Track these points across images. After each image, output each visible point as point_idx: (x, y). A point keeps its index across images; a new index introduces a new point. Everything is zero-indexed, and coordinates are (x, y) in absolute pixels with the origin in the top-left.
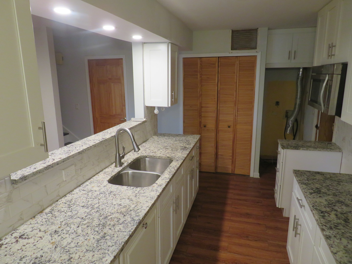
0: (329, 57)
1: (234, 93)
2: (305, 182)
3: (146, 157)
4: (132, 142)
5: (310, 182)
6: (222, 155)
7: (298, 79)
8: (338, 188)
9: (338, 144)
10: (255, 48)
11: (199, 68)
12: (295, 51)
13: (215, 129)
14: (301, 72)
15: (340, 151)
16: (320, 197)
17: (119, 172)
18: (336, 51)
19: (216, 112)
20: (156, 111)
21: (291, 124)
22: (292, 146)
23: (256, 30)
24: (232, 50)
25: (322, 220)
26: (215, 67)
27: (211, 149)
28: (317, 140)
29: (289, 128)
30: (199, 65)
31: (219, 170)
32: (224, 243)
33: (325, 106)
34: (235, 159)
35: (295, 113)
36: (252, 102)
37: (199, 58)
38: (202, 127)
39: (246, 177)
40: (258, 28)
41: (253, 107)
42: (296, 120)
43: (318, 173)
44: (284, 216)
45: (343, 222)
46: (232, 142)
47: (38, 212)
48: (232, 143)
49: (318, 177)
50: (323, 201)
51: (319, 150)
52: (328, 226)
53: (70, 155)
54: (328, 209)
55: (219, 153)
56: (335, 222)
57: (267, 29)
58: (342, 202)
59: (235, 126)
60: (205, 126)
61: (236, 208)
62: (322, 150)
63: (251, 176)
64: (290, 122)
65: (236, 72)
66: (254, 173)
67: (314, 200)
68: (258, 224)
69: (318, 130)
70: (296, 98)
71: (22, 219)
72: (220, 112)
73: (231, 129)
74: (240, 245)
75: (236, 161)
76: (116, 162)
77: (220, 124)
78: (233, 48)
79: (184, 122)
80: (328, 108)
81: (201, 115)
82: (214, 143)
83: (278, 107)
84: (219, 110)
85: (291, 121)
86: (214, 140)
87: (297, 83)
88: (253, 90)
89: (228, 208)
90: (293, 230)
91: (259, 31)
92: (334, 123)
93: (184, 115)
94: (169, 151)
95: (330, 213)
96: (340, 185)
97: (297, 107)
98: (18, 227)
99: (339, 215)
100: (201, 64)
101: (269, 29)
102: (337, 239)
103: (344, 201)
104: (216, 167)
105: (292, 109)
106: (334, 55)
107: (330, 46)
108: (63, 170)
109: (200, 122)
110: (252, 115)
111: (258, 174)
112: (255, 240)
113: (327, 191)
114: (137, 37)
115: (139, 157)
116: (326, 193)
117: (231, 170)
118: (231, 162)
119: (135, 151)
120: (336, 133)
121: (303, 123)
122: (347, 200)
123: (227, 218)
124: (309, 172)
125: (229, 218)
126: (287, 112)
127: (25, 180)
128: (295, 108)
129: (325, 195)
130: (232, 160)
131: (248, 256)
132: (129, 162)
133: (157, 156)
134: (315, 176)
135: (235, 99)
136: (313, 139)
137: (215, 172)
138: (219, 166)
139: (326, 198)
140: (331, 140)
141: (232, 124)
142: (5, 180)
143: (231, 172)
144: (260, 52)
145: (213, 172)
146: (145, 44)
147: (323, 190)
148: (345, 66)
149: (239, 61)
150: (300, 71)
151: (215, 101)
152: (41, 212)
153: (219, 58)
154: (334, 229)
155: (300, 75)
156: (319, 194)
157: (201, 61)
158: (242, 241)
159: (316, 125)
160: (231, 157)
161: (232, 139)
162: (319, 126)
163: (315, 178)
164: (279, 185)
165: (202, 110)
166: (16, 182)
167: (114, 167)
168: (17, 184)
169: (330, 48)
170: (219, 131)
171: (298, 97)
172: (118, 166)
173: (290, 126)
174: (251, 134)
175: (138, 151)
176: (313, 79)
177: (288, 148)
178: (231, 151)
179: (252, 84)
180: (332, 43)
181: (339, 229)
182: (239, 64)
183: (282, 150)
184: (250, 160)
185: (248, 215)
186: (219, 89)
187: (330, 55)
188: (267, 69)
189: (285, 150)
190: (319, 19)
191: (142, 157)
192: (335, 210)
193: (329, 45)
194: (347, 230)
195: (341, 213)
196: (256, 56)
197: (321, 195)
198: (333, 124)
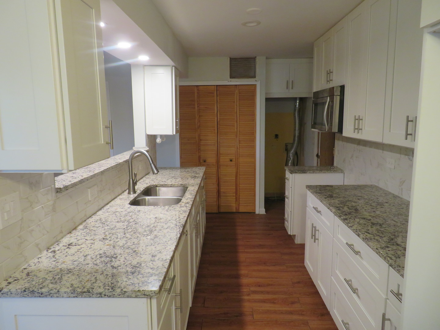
0: (328, 82)
1: (234, 124)
2: (318, 192)
3: (157, 186)
4: (151, 164)
5: (322, 192)
6: (224, 193)
7: (295, 110)
8: (347, 194)
9: (339, 167)
10: (254, 77)
11: (196, 96)
12: (292, 81)
13: (216, 164)
14: (298, 104)
15: (342, 172)
16: (333, 199)
17: (136, 198)
18: (334, 77)
19: (216, 145)
20: (159, 140)
21: (292, 157)
22: (299, 171)
23: (254, 58)
24: (230, 78)
25: (338, 211)
26: (214, 96)
27: (213, 186)
28: (319, 165)
29: (290, 161)
30: (196, 94)
31: (222, 210)
32: (243, 271)
33: (329, 125)
34: (239, 195)
35: (295, 145)
36: (253, 133)
37: (196, 86)
38: (201, 162)
39: (252, 214)
40: (256, 57)
41: (255, 138)
42: (296, 153)
43: (328, 186)
44: (296, 243)
45: (354, 211)
46: (235, 177)
47: (72, 229)
48: (235, 179)
49: (328, 188)
50: (336, 201)
51: (324, 173)
52: (344, 214)
53: (94, 173)
54: (342, 206)
55: (222, 190)
56: (348, 211)
57: (265, 58)
58: (350, 201)
59: (237, 159)
60: (205, 161)
61: (247, 242)
62: (326, 172)
63: (257, 212)
64: (291, 155)
65: (236, 101)
66: (260, 209)
67: (329, 201)
68: (273, 252)
69: (319, 159)
70: (295, 130)
71: (61, 232)
72: (221, 145)
73: (233, 163)
74: (260, 271)
75: (240, 198)
76: (129, 189)
77: (221, 158)
78: (231, 77)
79: (181, 157)
80: (332, 126)
81: (199, 149)
82: (215, 179)
83: (277, 140)
84: (220, 142)
85: (292, 153)
86: (215, 176)
87: (295, 114)
88: (254, 120)
89: (240, 243)
90: (312, 238)
91: (257, 60)
92: (334, 147)
93: (181, 150)
94: (179, 179)
95: (344, 207)
96: (347, 191)
97: (296, 139)
98: (60, 239)
99: (350, 207)
100: (198, 93)
101: (267, 58)
102: (352, 219)
103: (352, 200)
104: (219, 207)
105: (291, 141)
106: (332, 80)
107: (328, 73)
108: (89, 188)
109: (200, 157)
110: (254, 147)
111: (264, 210)
112: (273, 265)
113: (337, 196)
114: (144, 58)
115: (149, 186)
116: (337, 197)
117: (235, 208)
118: (235, 200)
119: (153, 174)
120: (337, 156)
121: (303, 155)
122: (355, 200)
123: (241, 251)
124: (320, 185)
125: (243, 251)
126: (286, 146)
127: (67, 190)
128: (294, 140)
129: (337, 198)
130: (236, 197)
131: (269, 278)
132: (142, 190)
133: (168, 185)
134: (325, 188)
135: (236, 130)
136: (315, 164)
137: (218, 212)
138: (222, 205)
139: (338, 200)
140: (333, 164)
141: (234, 157)
142: (52, 187)
143: (234, 211)
144: (260, 81)
145: (216, 212)
146: (146, 67)
147: (335, 195)
148: (342, 88)
149: (239, 90)
150: (296, 103)
151: (215, 133)
152: (75, 229)
153: (218, 87)
154: (349, 215)
155: (297, 106)
156: (332, 198)
157: (198, 90)
158: (261, 267)
159: (316, 154)
160: (235, 194)
161: (235, 173)
162: (319, 155)
163: (326, 189)
164: (289, 211)
165: (201, 144)
166: (61, 190)
167: (127, 194)
168: (61, 193)
169: (328, 75)
170: (220, 165)
171: (297, 129)
172: (132, 193)
173: (291, 158)
174: (254, 167)
175: (157, 173)
176: (314, 104)
177: (296, 173)
178: (235, 187)
179: (253, 114)
180: (330, 70)
181: (352, 215)
182: (239, 93)
183: (291, 175)
184: (255, 195)
185: (260, 246)
186: (218, 120)
187: (328, 81)
188: (266, 99)
189: (293, 174)
190: (316, 49)
191: (152, 187)
192: (347, 205)
193: (327, 71)
194: (357, 215)
195: (352, 207)
196: (255, 86)
197: (334, 198)
198: (334, 149)
